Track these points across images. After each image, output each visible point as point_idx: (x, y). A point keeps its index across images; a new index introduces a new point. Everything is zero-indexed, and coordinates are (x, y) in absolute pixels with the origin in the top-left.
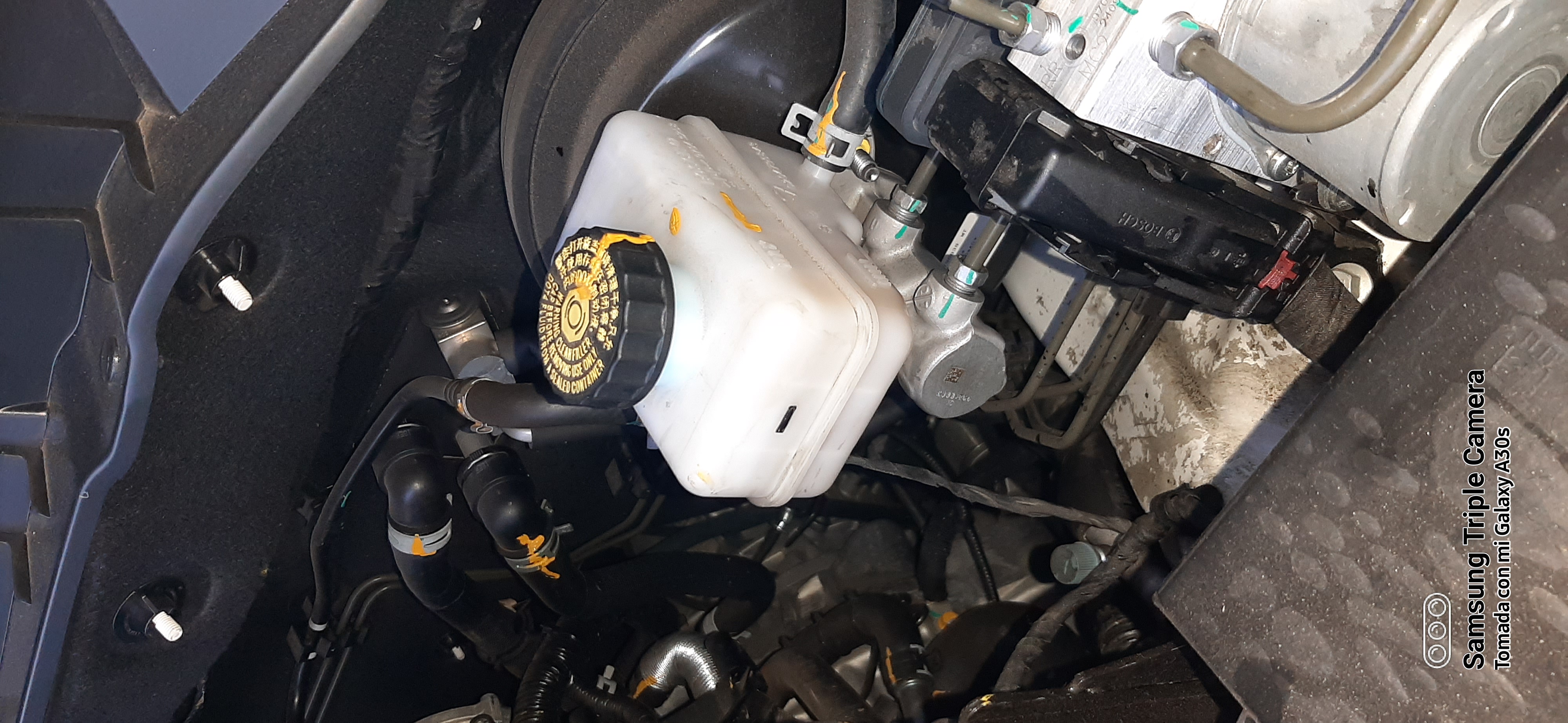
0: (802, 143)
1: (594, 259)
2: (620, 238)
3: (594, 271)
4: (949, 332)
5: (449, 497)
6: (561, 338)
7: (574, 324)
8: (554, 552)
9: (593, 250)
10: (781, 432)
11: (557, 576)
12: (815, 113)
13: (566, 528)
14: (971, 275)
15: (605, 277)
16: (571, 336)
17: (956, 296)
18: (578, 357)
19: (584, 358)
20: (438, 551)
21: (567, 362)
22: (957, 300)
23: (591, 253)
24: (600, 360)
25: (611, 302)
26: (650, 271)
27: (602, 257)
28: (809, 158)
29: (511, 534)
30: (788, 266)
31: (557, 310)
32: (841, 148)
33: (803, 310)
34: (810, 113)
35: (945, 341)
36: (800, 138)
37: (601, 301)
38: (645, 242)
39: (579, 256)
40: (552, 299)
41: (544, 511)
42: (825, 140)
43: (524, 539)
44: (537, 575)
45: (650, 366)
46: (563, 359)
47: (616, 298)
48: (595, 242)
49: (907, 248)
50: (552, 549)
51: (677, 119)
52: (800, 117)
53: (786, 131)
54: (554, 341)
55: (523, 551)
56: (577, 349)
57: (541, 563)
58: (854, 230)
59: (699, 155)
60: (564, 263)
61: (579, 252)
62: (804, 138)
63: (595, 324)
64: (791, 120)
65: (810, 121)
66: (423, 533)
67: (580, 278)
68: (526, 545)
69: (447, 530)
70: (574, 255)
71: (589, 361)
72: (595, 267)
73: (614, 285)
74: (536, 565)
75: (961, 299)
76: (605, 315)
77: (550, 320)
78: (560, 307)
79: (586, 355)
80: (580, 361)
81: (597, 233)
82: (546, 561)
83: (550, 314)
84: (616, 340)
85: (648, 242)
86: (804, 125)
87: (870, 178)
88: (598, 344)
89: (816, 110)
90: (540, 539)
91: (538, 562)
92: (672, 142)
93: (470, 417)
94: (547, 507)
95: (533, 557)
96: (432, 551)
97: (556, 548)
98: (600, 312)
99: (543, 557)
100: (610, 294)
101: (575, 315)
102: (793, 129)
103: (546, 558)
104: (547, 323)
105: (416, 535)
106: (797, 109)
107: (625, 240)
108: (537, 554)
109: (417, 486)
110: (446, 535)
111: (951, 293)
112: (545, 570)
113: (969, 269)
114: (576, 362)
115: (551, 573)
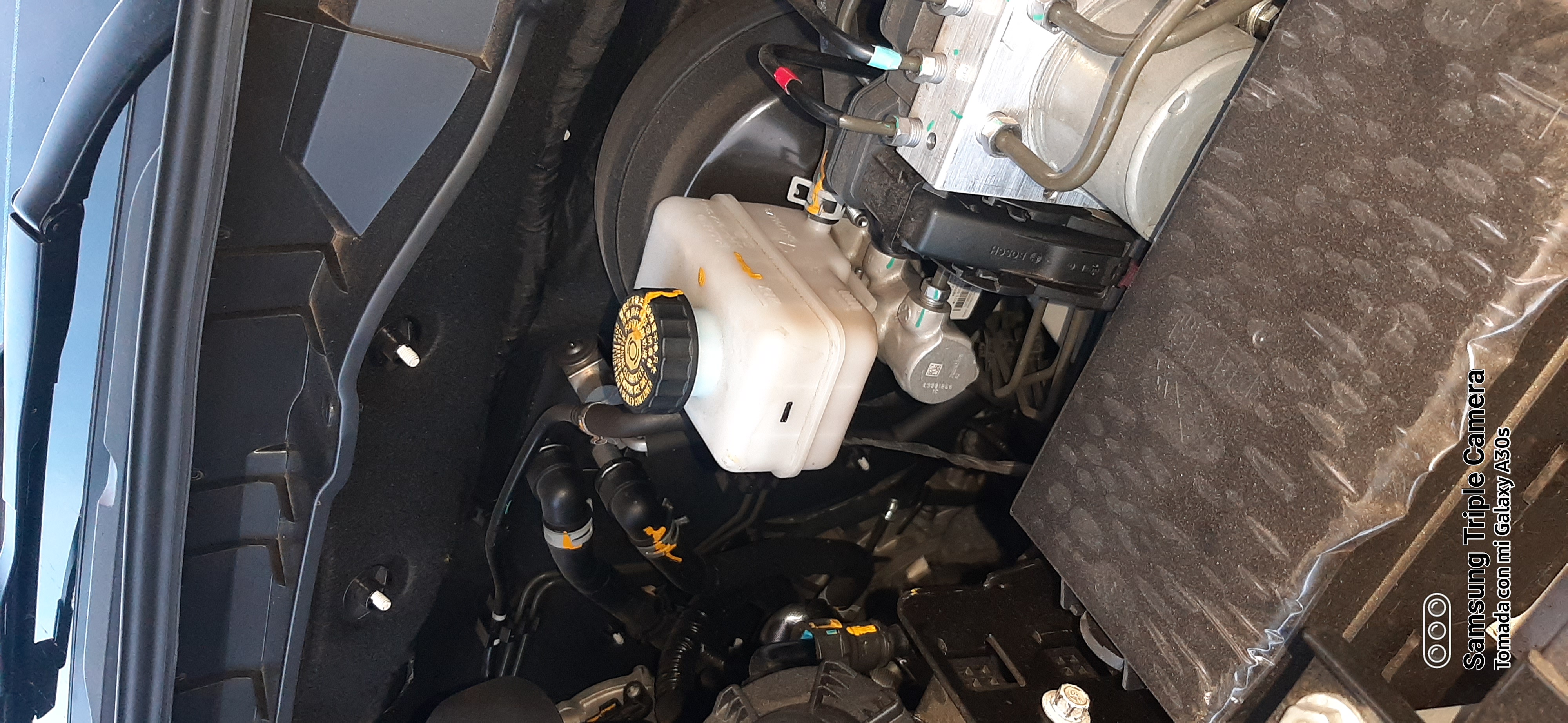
0: (803, 204)
1: (642, 311)
2: (657, 294)
3: (642, 319)
4: (927, 337)
5: (590, 502)
6: (626, 368)
7: (633, 357)
8: (675, 540)
9: (641, 304)
10: (784, 421)
11: (680, 560)
12: (810, 182)
13: (683, 520)
14: (936, 293)
15: (649, 323)
16: (632, 366)
17: (926, 310)
18: (637, 380)
19: (640, 380)
20: (583, 545)
21: (631, 385)
22: (929, 314)
23: (639, 307)
24: (650, 381)
25: (653, 340)
26: (681, 317)
27: (647, 310)
28: (809, 216)
29: (639, 527)
30: (777, 302)
31: (623, 348)
32: (830, 207)
33: (785, 333)
34: (807, 183)
35: (924, 344)
36: (802, 202)
37: (647, 340)
38: (676, 295)
39: (633, 309)
40: (619, 341)
41: (666, 508)
42: (818, 202)
43: (649, 530)
44: (663, 559)
45: (685, 382)
46: (629, 383)
47: (656, 337)
48: (642, 299)
49: (897, 274)
50: (673, 536)
51: (709, 199)
52: (799, 186)
53: (791, 197)
54: (622, 370)
55: (650, 540)
56: (636, 375)
57: (665, 549)
58: (842, 268)
59: (721, 225)
60: (625, 315)
61: (633, 306)
62: (805, 201)
63: (645, 356)
64: (793, 190)
65: (808, 189)
66: (571, 531)
67: (634, 324)
68: (652, 535)
69: (589, 527)
70: (630, 309)
71: (643, 382)
72: (643, 317)
73: (654, 328)
74: (661, 551)
75: (930, 312)
76: (650, 349)
77: (619, 356)
78: (624, 346)
79: (641, 378)
80: (639, 382)
81: (644, 291)
82: (668, 548)
83: (619, 351)
84: (658, 366)
85: (679, 295)
86: (804, 192)
87: (861, 224)
88: (648, 370)
89: (812, 180)
90: (663, 529)
91: (663, 548)
92: (701, 217)
93: (589, 433)
94: (668, 505)
95: (658, 544)
96: (578, 545)
97: (677, 536)
98: (647, 349)
99: (666, 544)
100: (652, 335)
101: (633, 351)
102: (795, 195)
103: (669, 545)
104: (617, 358)
105: (565, 532)
106: (797, 181)
107: (662, 296)
108: (661, 542)
109: (562, 494)
110: (589, 530)
111: (922, 308)
112: (669, 555)
113: (934, 289)
114: (636, 384)
115: (674, 558)
